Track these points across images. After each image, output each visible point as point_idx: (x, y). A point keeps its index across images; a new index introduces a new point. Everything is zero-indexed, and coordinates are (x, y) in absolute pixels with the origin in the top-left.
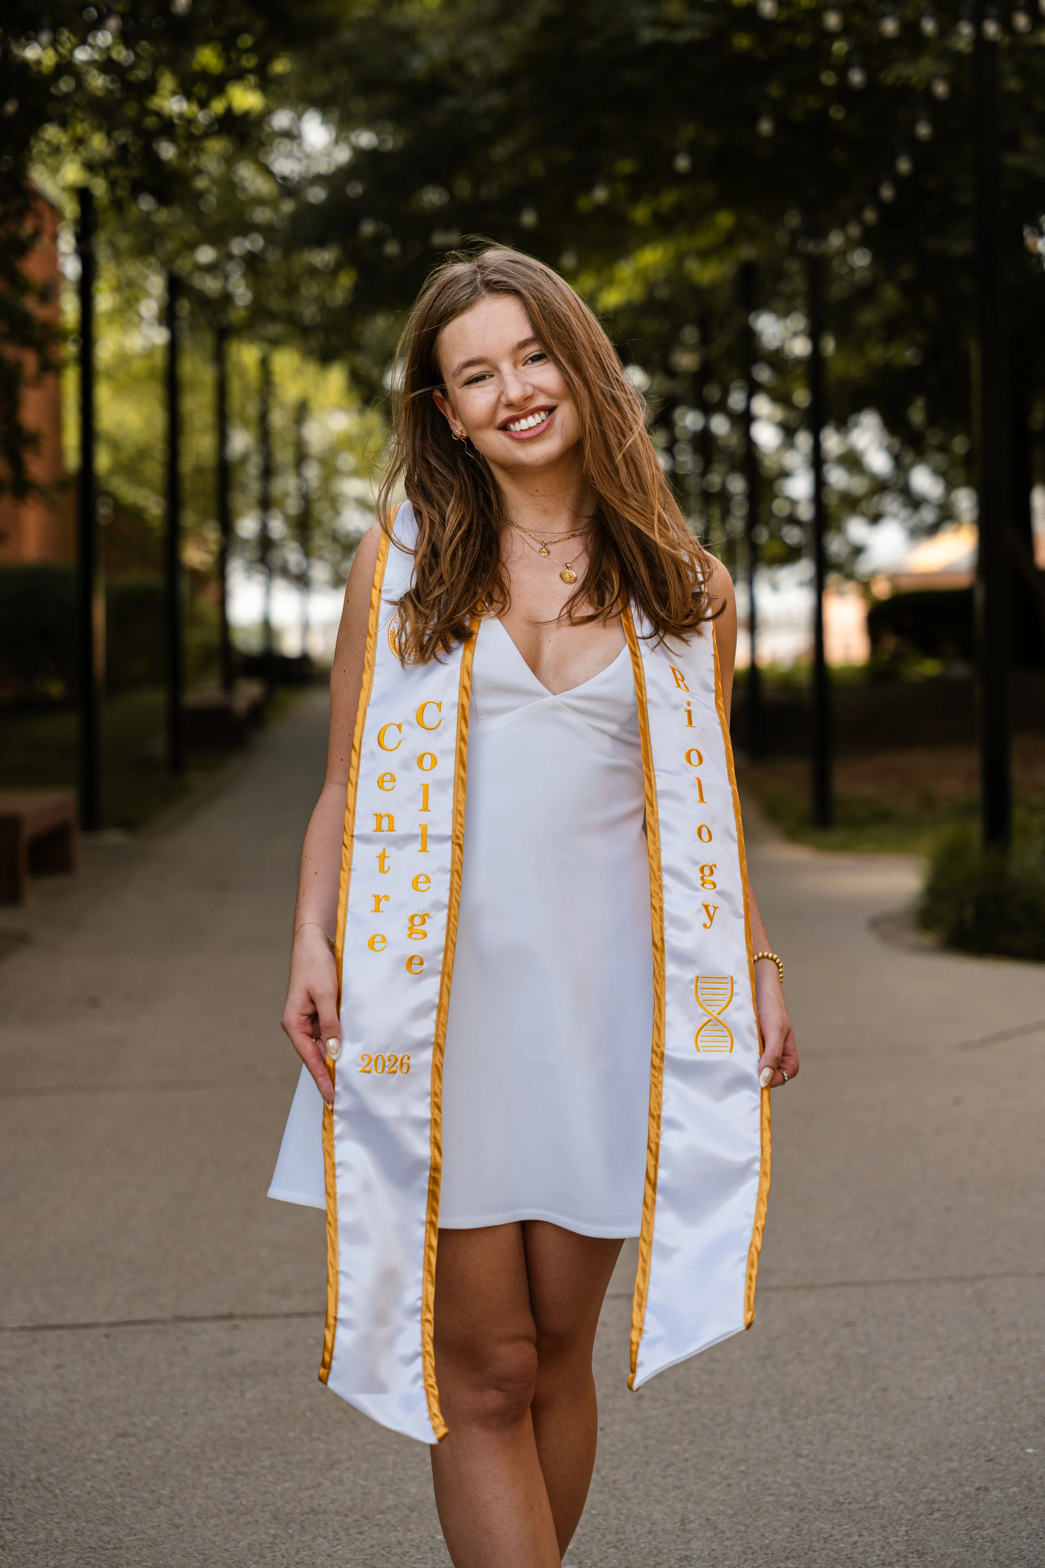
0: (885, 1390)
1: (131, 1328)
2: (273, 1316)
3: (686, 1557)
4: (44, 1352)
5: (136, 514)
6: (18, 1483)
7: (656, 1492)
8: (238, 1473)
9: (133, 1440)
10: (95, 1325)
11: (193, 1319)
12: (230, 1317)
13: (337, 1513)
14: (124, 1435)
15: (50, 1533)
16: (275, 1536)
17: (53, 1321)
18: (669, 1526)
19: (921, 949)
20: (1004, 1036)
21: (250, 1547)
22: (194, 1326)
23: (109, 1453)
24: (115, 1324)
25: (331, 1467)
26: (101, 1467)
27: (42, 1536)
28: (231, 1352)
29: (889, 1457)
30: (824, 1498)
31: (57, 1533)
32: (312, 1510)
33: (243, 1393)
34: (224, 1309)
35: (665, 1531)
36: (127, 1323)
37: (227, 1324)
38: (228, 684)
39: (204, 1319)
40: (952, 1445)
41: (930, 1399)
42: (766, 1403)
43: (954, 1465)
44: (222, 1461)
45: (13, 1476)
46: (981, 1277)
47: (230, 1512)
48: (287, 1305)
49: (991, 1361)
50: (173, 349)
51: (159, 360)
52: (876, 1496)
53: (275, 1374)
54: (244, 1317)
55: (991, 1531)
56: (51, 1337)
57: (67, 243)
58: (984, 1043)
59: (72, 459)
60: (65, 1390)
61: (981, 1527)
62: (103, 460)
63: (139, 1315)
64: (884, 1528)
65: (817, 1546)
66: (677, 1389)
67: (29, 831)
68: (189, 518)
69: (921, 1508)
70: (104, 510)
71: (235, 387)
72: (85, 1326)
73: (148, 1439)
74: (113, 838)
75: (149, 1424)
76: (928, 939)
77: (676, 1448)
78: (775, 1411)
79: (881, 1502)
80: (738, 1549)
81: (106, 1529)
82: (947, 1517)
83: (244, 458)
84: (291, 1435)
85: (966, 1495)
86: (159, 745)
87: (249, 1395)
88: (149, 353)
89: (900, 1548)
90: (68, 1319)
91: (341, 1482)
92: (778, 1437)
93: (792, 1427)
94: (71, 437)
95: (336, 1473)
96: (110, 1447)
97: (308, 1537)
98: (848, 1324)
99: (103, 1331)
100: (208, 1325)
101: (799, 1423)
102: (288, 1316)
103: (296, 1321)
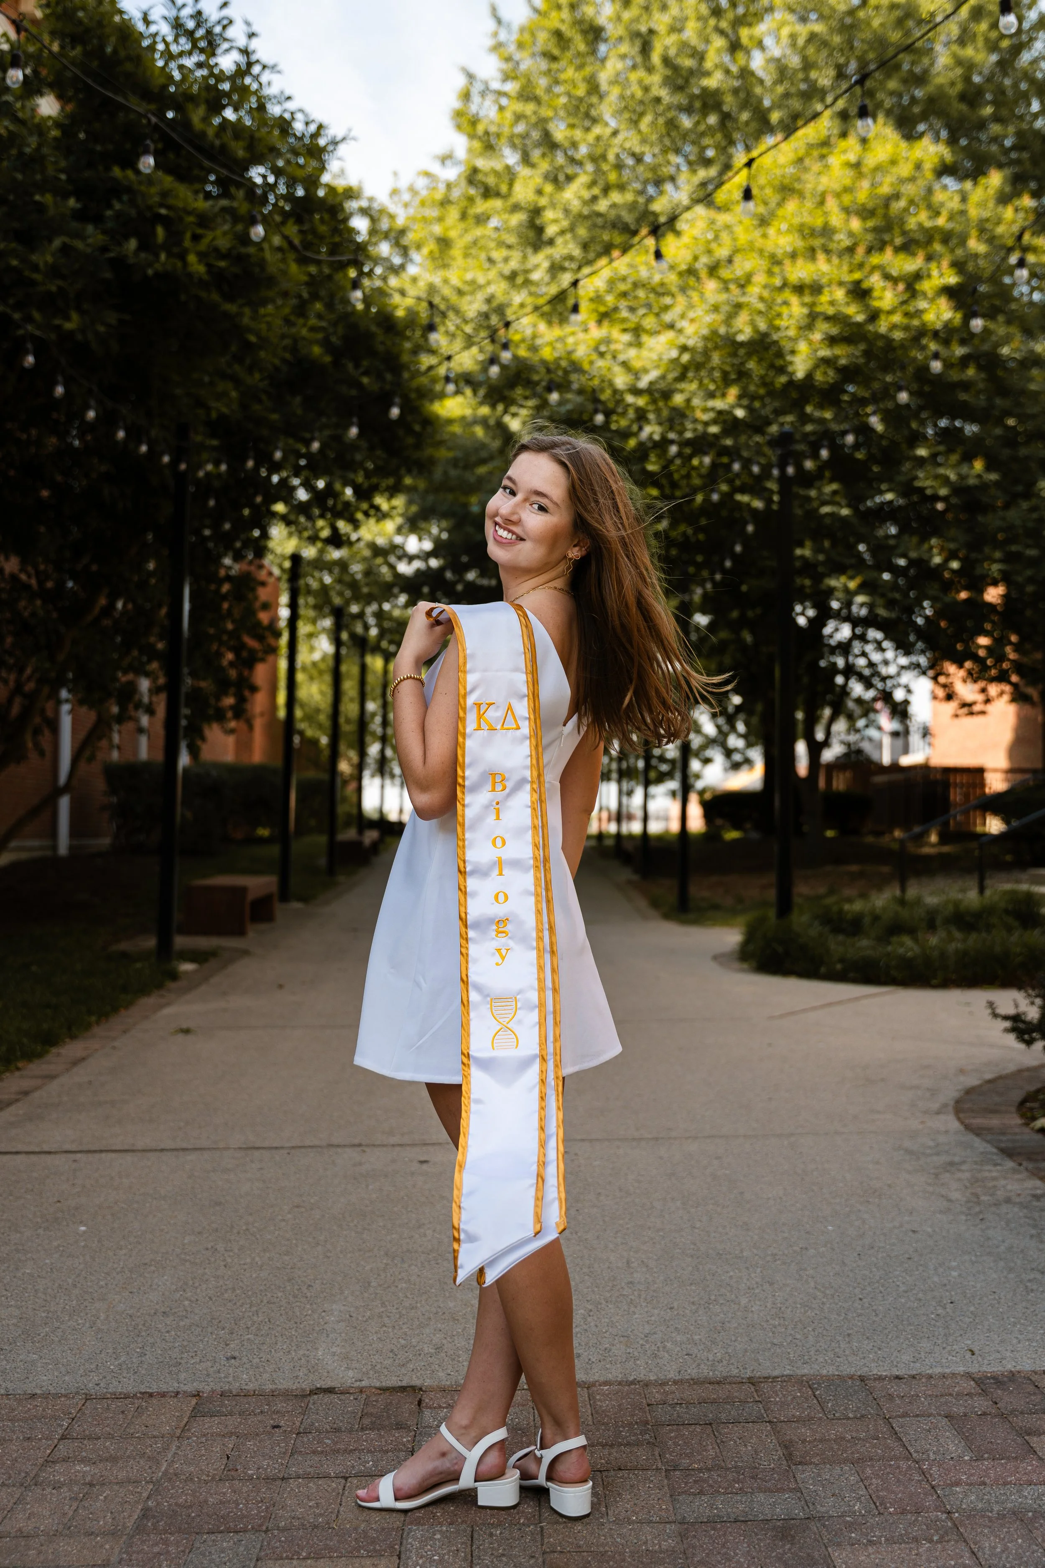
0: (742, 1193)
1: (303, 1150)
2: (383, 1146)
3: (631, 1283)
4: (252, 1161)
5: (314, 743)
6: (235, 1231)
7: (611, 1246)
8: (364, 1229)
9: (303, 1210)
10: (282, 1148)
11: (338, 1146)
12: (360, 1145)
13: (423, 1253)
14: (298, 1207)
15: (253, 1259)
16: (387, 1264)
17: (257, 1145)
18: (620, 1265)
19: (743, 970)
20: (793, 1013)
21: (371, 1270)
22: (339, 1150)
23: (289, 1216)
24: (293, 1147)
25: (419, 1227)
26: (283, 1224)
27: (248, 1260)
28: (360, 1164)
29: (748, 1230)
30: (711, 1251)
31: (257, 1259)
32: (408, 1251)
33: (367, 1186)
34: (356, 1141)
35: (618, 1268)
36: (300, 1147)
37: (359, 1149)
38: (361, 832)
39: (345, 1146)
40: (784, 1224)
41: (769, 1199)
42: (673, 1199)
43: (786, 1235)
44: (355, 1222)
45: (232, 1227)
46: (792, 1135)
47: (360, 1250)
48: (393, 1140)
49: (803, 1179)
50: (338, 658)
51: (331, 662)
52: (742, 1251)
53: (386, 1176)
54: (367, 1146)
55: (811, 1272)
56: (257, 1153)
57: (284, 599)
58: (782, 1016)
59: (282, 713)
60: (264, 1181)
61: (805, 1270)
62: (298, 713)
63: (308, 1143)
64: (747, 1268)
65: (708, 1277)
66: (621, 1190)
67: (251, 896)
68: (342, 747)
69: (769, 1258)
70: (297, 740)
71: (370, 679)
72: (276, 1148)
73: (312, 1209)
74: (296, 905)
75: (312, 1201)
76: (745, 966)
77: (621, 1222)
78: (679, 1203)
79: (745, 1254)
80: (662, 1278)
81: (287, 1258)
82: (784, 1263)
83: (374, 715)
84: (395, 1209)
85: (795, 1252)
86: (322, 862)
87: (371, 1187)
88: (324, 659)
89: (758, 1280)
90: (266, 1144)
91: (425, 1235)
92: (681, 1218)
93: (689, 1212)
94: (282, 698)
95: (422, 1230)
96: (289, 1213)
97: (406, 1265)
98: (717, 1158)
99: (286, 1151)
100: (348, 1150)
101: (693, 1210)
102: (393, 1146)
103: (398, 1149)
